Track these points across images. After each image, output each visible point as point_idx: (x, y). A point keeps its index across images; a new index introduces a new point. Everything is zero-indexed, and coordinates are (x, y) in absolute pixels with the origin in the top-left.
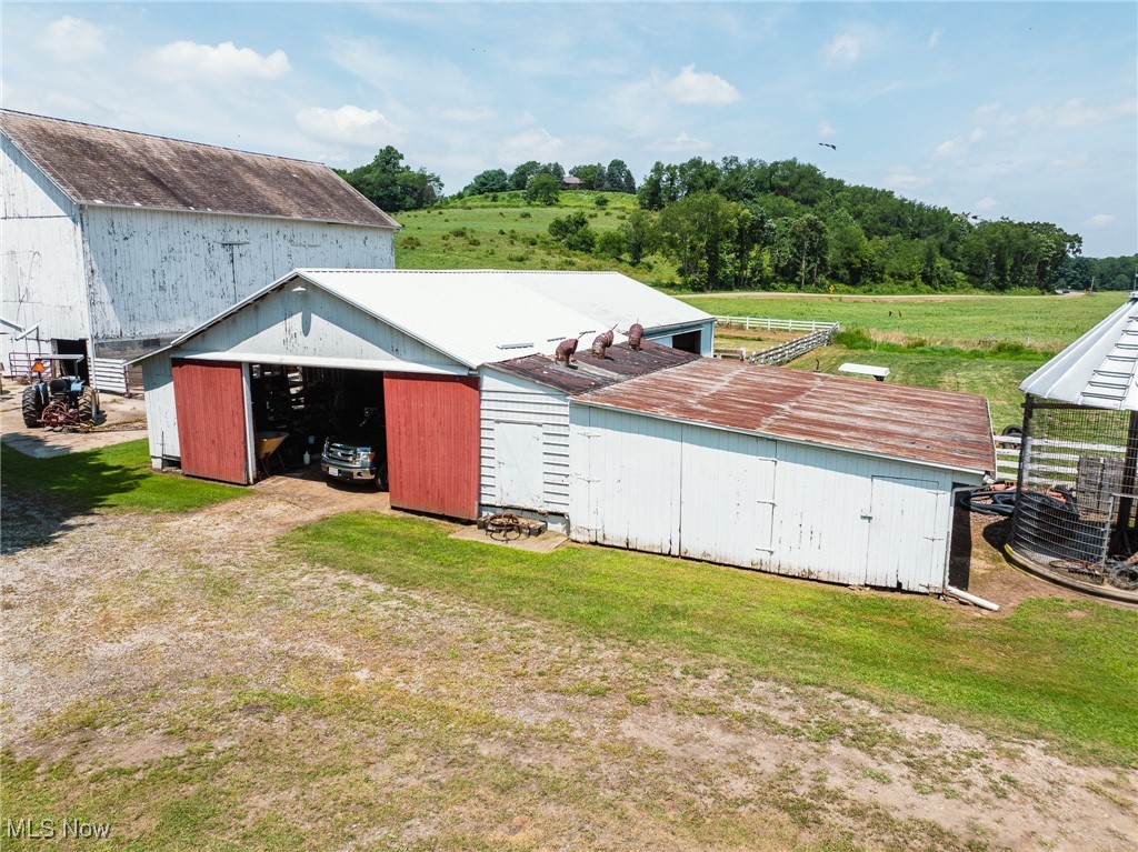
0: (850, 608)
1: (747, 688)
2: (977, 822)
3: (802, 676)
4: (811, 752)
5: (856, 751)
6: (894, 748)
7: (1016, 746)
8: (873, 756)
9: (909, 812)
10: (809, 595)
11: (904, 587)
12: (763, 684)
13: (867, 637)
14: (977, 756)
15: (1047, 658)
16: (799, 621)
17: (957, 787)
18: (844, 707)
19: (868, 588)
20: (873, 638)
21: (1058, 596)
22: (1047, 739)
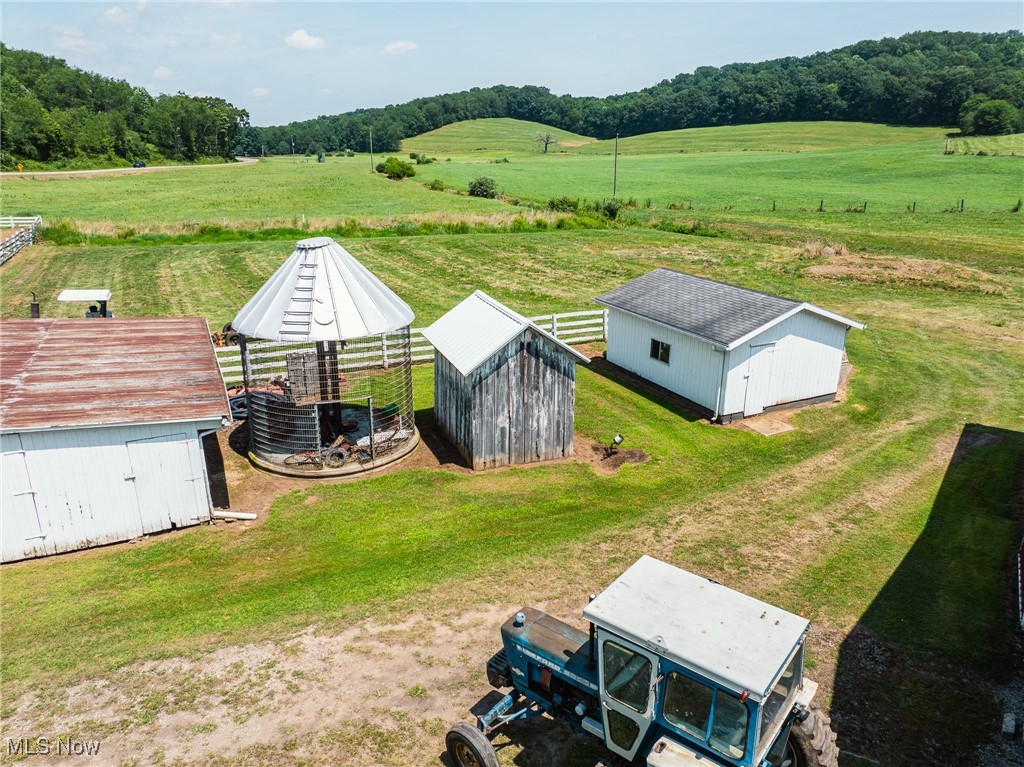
0: (137, 565)
1: (62, 702)
2: (285, 725)
3: (113, 661)
4: (145, 736)
5: (181, 714)
6: (210, 693)
7: (296, 640)
8: (195, 710)
9: (236, 746)
10: (94, 567)
11: (178, 525)
12: (77, 689)
13: (159, 589)
14: (271, 666)
15: (299, 548)
16: (92, 600)
17: (264, 702)
18: (159, 674)
19: (147, 537)
20: (165, 588)
21: (296, 488)
22: (315, 622)
